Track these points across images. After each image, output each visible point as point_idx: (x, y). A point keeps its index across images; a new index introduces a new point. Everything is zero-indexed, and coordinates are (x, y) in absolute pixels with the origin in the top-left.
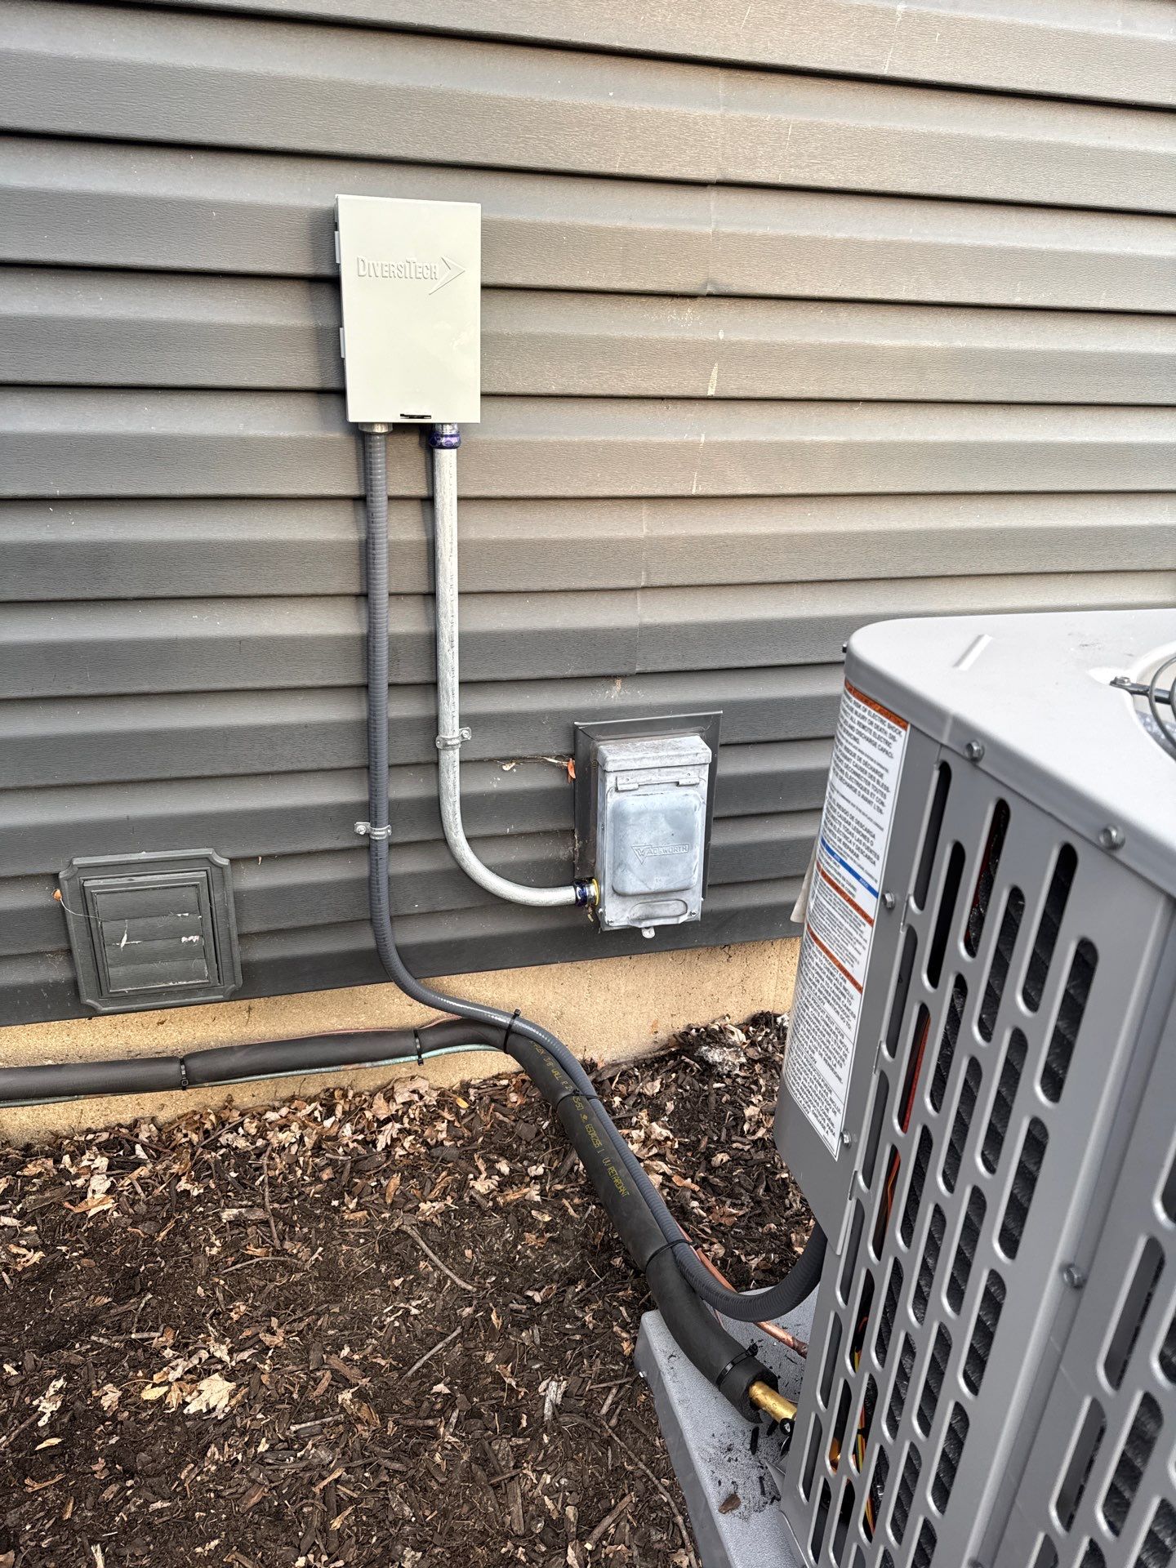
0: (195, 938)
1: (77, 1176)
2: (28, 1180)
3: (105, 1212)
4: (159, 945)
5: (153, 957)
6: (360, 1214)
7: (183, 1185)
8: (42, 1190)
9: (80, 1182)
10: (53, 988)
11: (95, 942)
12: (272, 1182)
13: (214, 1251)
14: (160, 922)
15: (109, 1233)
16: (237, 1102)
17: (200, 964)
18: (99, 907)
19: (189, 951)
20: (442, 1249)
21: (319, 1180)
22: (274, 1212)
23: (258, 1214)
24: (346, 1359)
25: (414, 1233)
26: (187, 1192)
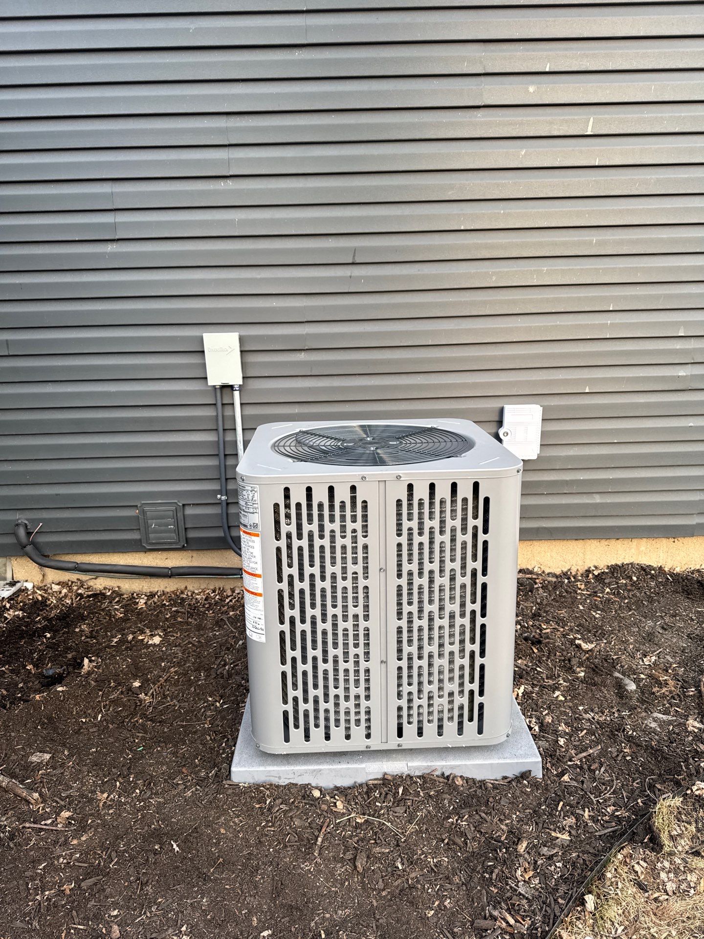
0: (172, 527)
1: (137, 599)
2: (124, 599)
3: (142, 608)
4: (163, 528)
5: (161, 532)
6: (212, 615)
7: (165, 602)
8: (127, 601)
9: (137, 600)
10: (135, 541)
11: (147, 526)
12: (190, 605)
13: (168, 616)
14: (163, 521)
15: (142, 613)
16: (188, 588)
17: (173, 535)
18: (148, 515)
19: (170, 531)
20: (232, 624)
21: (205, 607)
22: (188, 611)
23: (183, 610)
24: (195, 640)
25: (226, 619)
26: (165, 604)
